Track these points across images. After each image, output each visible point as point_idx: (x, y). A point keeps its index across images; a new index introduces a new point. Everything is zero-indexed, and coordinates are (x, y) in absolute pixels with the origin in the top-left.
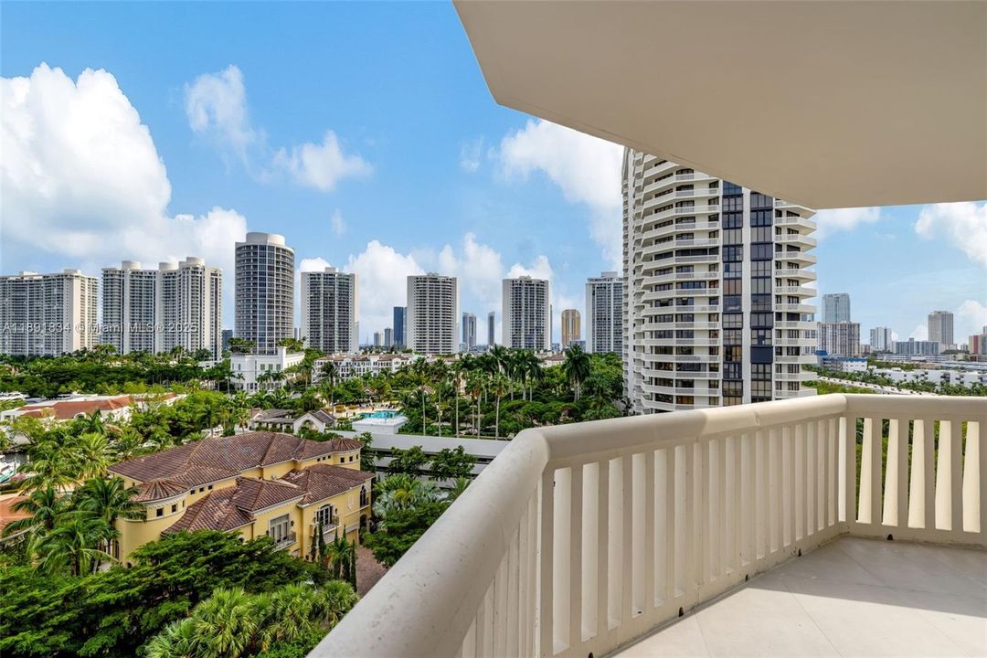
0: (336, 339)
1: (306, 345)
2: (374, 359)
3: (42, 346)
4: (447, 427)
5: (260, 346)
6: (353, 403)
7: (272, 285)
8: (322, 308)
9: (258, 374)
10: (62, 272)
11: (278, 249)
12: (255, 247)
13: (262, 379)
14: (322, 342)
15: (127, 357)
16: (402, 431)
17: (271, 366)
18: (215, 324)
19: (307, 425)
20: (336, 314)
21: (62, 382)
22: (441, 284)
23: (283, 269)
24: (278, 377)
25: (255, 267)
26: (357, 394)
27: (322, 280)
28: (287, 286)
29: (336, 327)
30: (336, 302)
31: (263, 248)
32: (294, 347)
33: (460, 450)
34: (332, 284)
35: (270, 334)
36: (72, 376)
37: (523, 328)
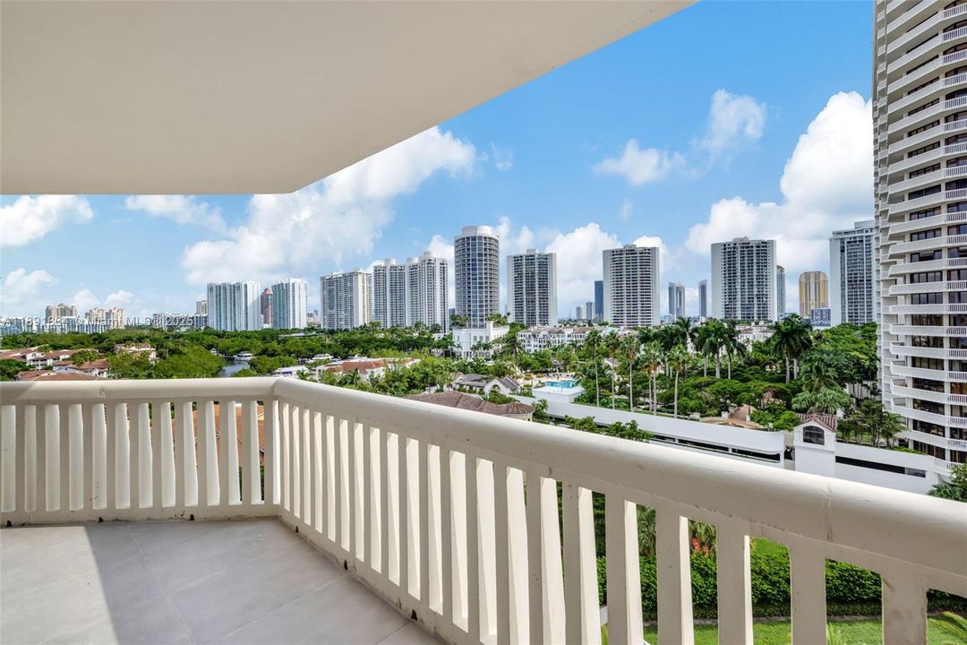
0: (537, 314)
1: (511, 319)
5: (474, 320)
6: (541, 372)
7: (481, 268)
8: (524, 286)
9: (472, 344)
10: (352, 270)
11: (485, 238)
12: (468, 238)
13: (475, 348)
14: (525, 316)
15: (388, 331)
16: (578, 400)
17: (481, 338)
18: (444, 304)
20: (537, 291)
21: (350, 348)
22: (638, 255)
23: (490, 255)
24: (487, 347)
25: (468, 255)
26: (545, 365)
27: (524, 261)
28: (493, 270)
29: (537, 302)
30: (537, 280)
31: (474, 239)
32: (500, 322)
33: (633, 425)
34: (533, 264)
35: (481, 311)
36: (356, 344)
37: (739, 296)
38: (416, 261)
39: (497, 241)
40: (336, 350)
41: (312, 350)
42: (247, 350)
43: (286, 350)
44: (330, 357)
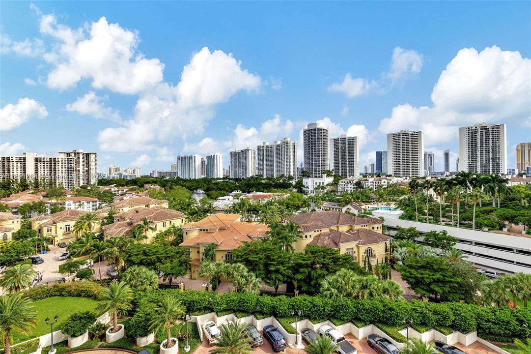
0: (348, 170)
1: (333, 174)
2: (371, 180)
3: (241, 175)
4: (431, 219)
5: (315, 174)
6: (366, 202)
7: (319, 145)
8: (340, 155)
9: (315, 186)
10: (246, 148)
11: (321, 129)
12: (312, 130)
13: (316, 189)
14: (340, 172)
15: (266, 179)
16: (401, 218)
17: (320, 183)
18: (295, 165)
19: (348, 211)
20: (347, 158)
21: (250, 188)
22: (410, 136)
23: (324, 138)
24: (323, 188)
25: (312, 139)
26: (368, 198)
27: (340, 141)
28: (325, 146)
29: (347, 164)
30: (347, 151)
31: (315, 130)
32: (329, 174)
33: (445, 233)
34: (345, 143)
35: (319, 169)
36: (253, 186)
37: (479, 159)
38: (279, 143)
39: (327, 131)
40: (243, 188)
41: (231, 188)
42: (200, 188)
43: (219, 188)
44: (241, 192)
